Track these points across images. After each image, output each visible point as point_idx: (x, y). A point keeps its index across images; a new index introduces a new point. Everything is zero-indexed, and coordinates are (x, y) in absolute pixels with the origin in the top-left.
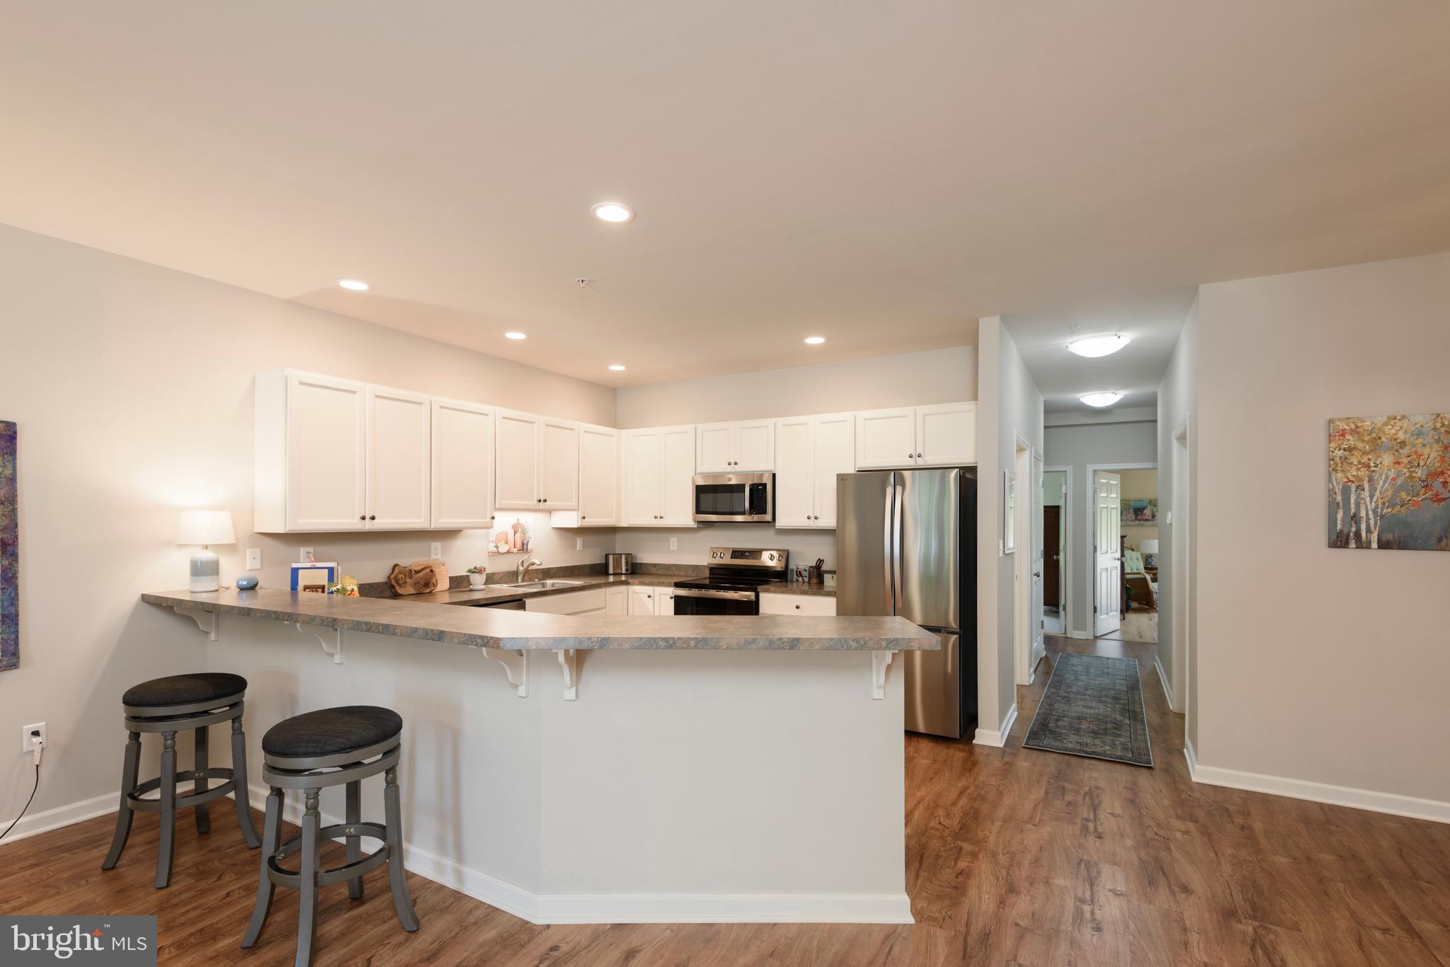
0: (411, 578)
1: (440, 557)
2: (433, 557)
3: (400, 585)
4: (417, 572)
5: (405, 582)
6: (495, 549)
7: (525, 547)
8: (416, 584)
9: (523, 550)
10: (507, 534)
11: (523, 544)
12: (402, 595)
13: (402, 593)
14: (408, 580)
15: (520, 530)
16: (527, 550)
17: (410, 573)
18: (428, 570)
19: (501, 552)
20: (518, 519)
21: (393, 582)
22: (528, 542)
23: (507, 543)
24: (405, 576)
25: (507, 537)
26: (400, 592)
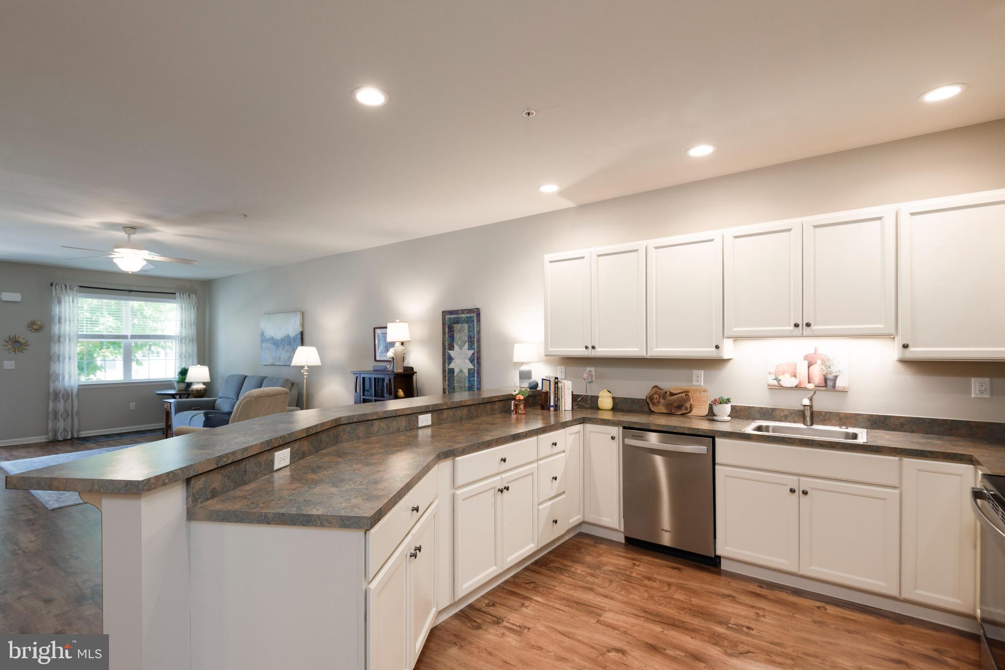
0: (664, 399)
1: (702, 384)
2: (695, 383)
3: (654, 404)
4: (672, 394)
5: (659, 402)
6: (775, 383)
7: (830, 383)
8: (667, 405)
9: (826, 386)
10: (796, 366)
11: (826, 380)
12: (654, 412)
13: (655, 411)
14: (662, 401)
15: (819, 362)
16: (834, 387)
17: (664, 395)
18: (684, 394)
19: (784, 385)
20: (816, 349)
21: (648, 400)
22: (836, 377)
23: (795, 376)
24: (660, 397)
25: (796, 369)
26: (652, 409)
